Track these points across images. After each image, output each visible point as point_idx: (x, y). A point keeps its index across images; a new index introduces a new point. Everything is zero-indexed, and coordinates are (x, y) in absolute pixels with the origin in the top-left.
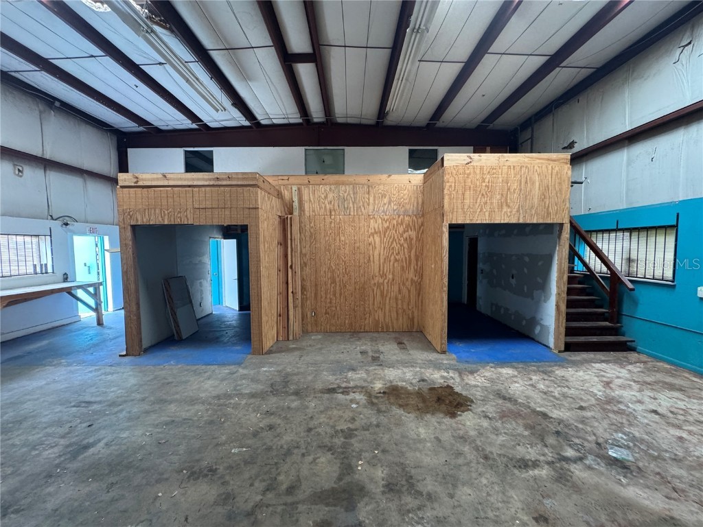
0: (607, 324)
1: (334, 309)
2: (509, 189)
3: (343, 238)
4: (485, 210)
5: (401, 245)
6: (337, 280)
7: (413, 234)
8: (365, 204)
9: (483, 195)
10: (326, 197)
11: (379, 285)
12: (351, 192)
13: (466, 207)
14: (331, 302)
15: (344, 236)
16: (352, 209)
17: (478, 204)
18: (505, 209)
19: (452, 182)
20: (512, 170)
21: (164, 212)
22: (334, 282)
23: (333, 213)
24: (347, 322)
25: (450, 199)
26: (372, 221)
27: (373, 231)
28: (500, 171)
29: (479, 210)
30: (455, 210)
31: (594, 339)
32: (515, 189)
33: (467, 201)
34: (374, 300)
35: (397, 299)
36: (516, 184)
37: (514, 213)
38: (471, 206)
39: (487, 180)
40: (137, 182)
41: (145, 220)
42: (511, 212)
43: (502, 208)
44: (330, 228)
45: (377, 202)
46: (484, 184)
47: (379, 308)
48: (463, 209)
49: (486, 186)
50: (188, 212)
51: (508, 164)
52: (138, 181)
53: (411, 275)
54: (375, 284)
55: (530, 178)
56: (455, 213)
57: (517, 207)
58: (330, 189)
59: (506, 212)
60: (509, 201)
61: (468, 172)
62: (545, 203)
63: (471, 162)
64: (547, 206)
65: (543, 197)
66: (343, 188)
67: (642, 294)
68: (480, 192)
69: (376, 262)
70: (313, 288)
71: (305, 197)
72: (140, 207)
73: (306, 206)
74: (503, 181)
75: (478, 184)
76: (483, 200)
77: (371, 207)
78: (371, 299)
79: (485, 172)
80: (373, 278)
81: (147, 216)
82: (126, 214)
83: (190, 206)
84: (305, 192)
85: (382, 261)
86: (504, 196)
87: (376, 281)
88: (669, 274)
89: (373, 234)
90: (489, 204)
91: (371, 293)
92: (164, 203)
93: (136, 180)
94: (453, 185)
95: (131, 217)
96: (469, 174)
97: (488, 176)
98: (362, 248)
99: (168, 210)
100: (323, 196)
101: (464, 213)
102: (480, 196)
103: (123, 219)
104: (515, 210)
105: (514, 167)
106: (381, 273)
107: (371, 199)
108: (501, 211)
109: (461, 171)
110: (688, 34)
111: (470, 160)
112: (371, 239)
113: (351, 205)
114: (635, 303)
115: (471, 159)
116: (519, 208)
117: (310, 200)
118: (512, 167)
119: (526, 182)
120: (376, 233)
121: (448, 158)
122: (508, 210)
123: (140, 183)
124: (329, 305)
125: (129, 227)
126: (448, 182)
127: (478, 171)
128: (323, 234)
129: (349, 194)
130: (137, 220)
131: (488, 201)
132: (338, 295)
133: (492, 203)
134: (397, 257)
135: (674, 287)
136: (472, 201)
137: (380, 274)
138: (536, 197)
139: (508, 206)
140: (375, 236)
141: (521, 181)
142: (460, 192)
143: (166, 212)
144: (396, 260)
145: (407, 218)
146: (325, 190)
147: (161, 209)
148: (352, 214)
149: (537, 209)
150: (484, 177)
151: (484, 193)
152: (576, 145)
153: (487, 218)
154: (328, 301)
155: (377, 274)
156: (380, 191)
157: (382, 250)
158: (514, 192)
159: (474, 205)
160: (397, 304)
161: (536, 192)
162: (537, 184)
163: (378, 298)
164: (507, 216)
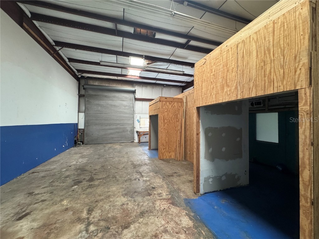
13: (203, 94)
17: (209, 90)
25: (197, 91)
28: (221, 58)
33: (204, 90)
36: (233, 64)
38: (206, 93)
42: (230, 90)
43: (223, 89)
46: (212, 74)
51: (227, 49)
57: (235, 85)
59: (227, 92)
60: (228, 81)
61: (204, 69)
64: (267, 73)
65: (262, 64)
75: (209, 75)
76: (212, 87)
79: (212, 65)
84: (188, 98)
86: (225, 77)
94: (198, 81)
97: (214, 67)
101: (202, 98)
102: (210, 84)
104: (234, 88)
105: (231, 48)
109: (201, 71)
111: (205, 61)
119: (243, 57)
127: (209, 66)
131: (215, 86)
138: (254, 67)
139: (228, 86)
142: (200, 85)
150: (212, 69)
151: (212, 81)
164: (227, 94)
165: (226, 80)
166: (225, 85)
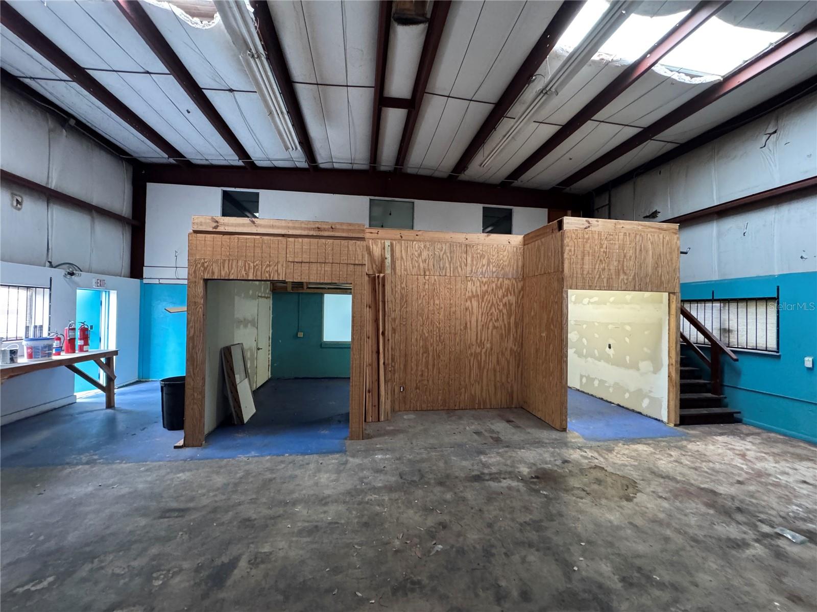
0: (709, 395)
1: (425, 382)
2: (625, 256)
3: (437, 302)
4: (603, 277)
5: (500, 311)
6: (430, 349)
7: (512, 298)
8: (463, 265)
9: (601, 260)
10: (420, 255)
11: (476, 355)
12: (448, 251)
13: (585, 273)
14: (422, 375)
15: (439, 299)
16: (448, 270)
17: (596, 270)
18: (622, 276)
19: (571, 246)
20: (628, 237)
21: (249, 264)
22: (426, 351)
23: (427, 273)
24: (440, 398)
25: (570, 263)
26: (469, 283)
27: (470, 294)
28: (617, 237)
29: (597, 276)
30: (575, 275)
31: (704, 411)
32: (630, 257)
33: (586, 267)
34: (470, 372)
35: (495, 371)
36: (631, 252)
37: (630, 280)
38: (590, 272)
39: (604, 246)
40: (216, 227)
41: (223, 273)
42: (627, 279)
43: (619, 275)
44: (424, 290)
45: (475, 263)
46: (602, 250)
47: (475, 381)
48: (582, 274)
49: (604, 252)
50: (280, 266)
51: (623, 231)
52: (218, 226)
53: (510, 344)
54: (471, 354)
55: (644, 246)
56: (575, 279)
57: (633, 274)
58: (425, 246)
59: (623, 280)
60: (625, 268)
61: (586, 236)
62: (658, 272)
63: (589, 227)
64: (660, 274)
65: (656, 265)
66: (439, 246)
67: (744, 364)
68: (599, 257)
69: (474, 329)
70: (403, 359)
71: (397, 254)
72: (219, 257)
73: (398, 263)
74: (619, 247)
75: (596, 249)
76: (601, 267)
77: (469, 268)
78: (467, 370)
79: (602, 238)
80: (470, 348)
81: (226, 269)
82: (199, 266)
83: (282, 260)
84: (397, 249)
85: (479, 328)
86: (621, 262)
87: (473, 351)
88: (772, 344)
89: (470, 298)
90: (606, 270)
91: (467, 363)
92: (250, 254)
93: (215, 224)
94: (573, 249)
95: (205, 269)
96: (588, 239)
97: (606, 242)
98: (458, 312)
99: (254, 262)
100: (416, 254)
101: (583, 278)
102: (598, 262)
103: (195, 272)
104: (631, 277)
105: (629, 234)
106: (479, 341)
107: (469, 259)
108: (619, 278)
109: (580, 235)
110: (773, 123)
111: (588, 225)
112: (468, 303)
113: (447, 265)
114: (738, 373)
115: (589, 223)
116: (635, 275)
117: (402, 258)
118: (627, 234)
119: (641, 250)
120: (474, 297)
121: (567, 221)
122: (625, 277)
123: (221, 229)
124: (419, 378)
125: (202, 281)
126: (568, 246)
127: (596, 237)
128: (415, 297)
129: (445, 253)
130: (213, 273)
131: (606, 267)
132: (430, 367)
133: (609, 270)
134: (496, 324)
135: (779, 357)
136: (591, 267)
137: (477, 342)
138: (650, 266)
139: (625, 273)
140: (473, 300)
141: (636, 250)
142: (580, 257)
143: (252, 265)
144: (495, 327)
145: (506, 282)
146: (419, 247)
147: (245, 261)
148: (448, 275)
149: (651, 277)
150: (602, 243)
151: (602, 259)
152: (659, 215)
153: (605, 285)
154: (420, 373)
155: (474, 343)
156: (479, 251)
157: (480, 316)
158: (630, 260)
159: (592, 271)
160: (495, 375)
161: (650, 261)
162: (651, 252)
163: (475, 370)
164: (624, 283)
165: (623, 265)
166: (621, 271)
